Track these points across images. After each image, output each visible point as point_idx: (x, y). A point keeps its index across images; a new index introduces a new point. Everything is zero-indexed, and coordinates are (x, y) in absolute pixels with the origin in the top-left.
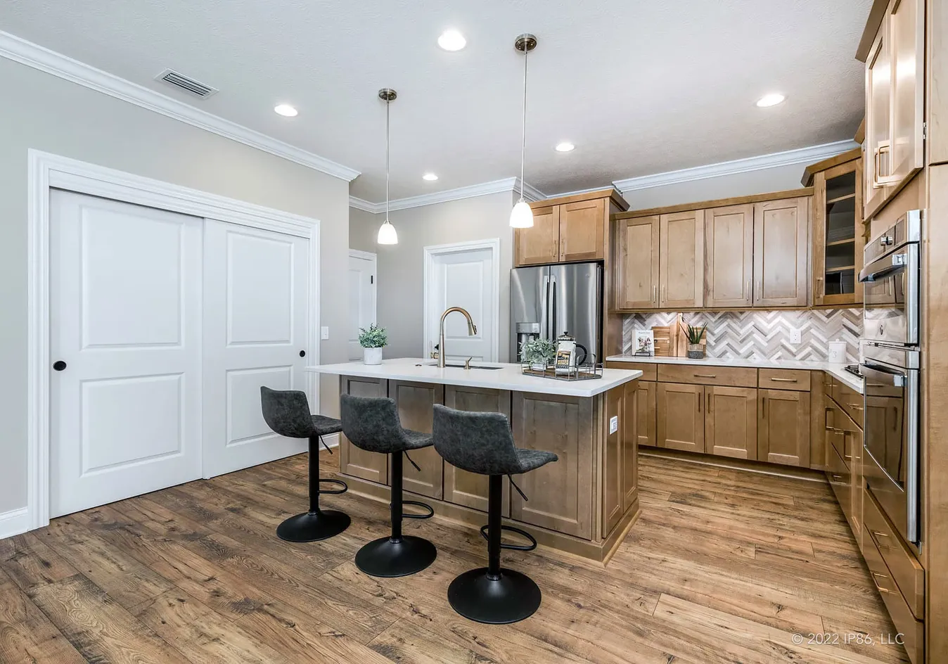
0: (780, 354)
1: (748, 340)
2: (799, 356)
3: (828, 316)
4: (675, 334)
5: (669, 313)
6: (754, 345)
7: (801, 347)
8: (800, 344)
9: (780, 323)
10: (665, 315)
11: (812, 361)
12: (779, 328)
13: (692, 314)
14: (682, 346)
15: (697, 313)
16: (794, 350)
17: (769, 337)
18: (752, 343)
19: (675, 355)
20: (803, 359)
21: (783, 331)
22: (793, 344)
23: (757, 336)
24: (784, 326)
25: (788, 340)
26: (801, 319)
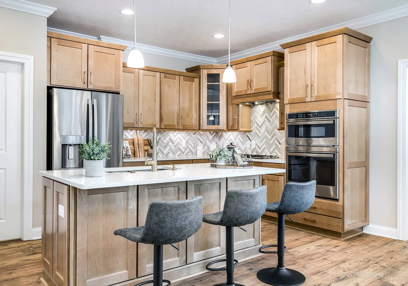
0: (179, 153)
1: (167, 146)
2: (185, 154)
3: (194, 134)
4: (137, 143)
5: (131, 130)
6: (169, 148)
7: (186, 149)
8: (185, 148)
9: (179, 138)
10: (129, 131)
11: (189, 155)
12: (178, 140)
13: (143, 131)
14: (141, 150)
15: (145, 131)
16: (183, 150)
17: (175, 144)
18: (169, 147)
19: (138, 156)
20: (186, 155)
21: (180, 142)
22: (183, 148)
23: (170, 144)
24: (180, 139)
25: (182, 146)
26: (186, 135)
